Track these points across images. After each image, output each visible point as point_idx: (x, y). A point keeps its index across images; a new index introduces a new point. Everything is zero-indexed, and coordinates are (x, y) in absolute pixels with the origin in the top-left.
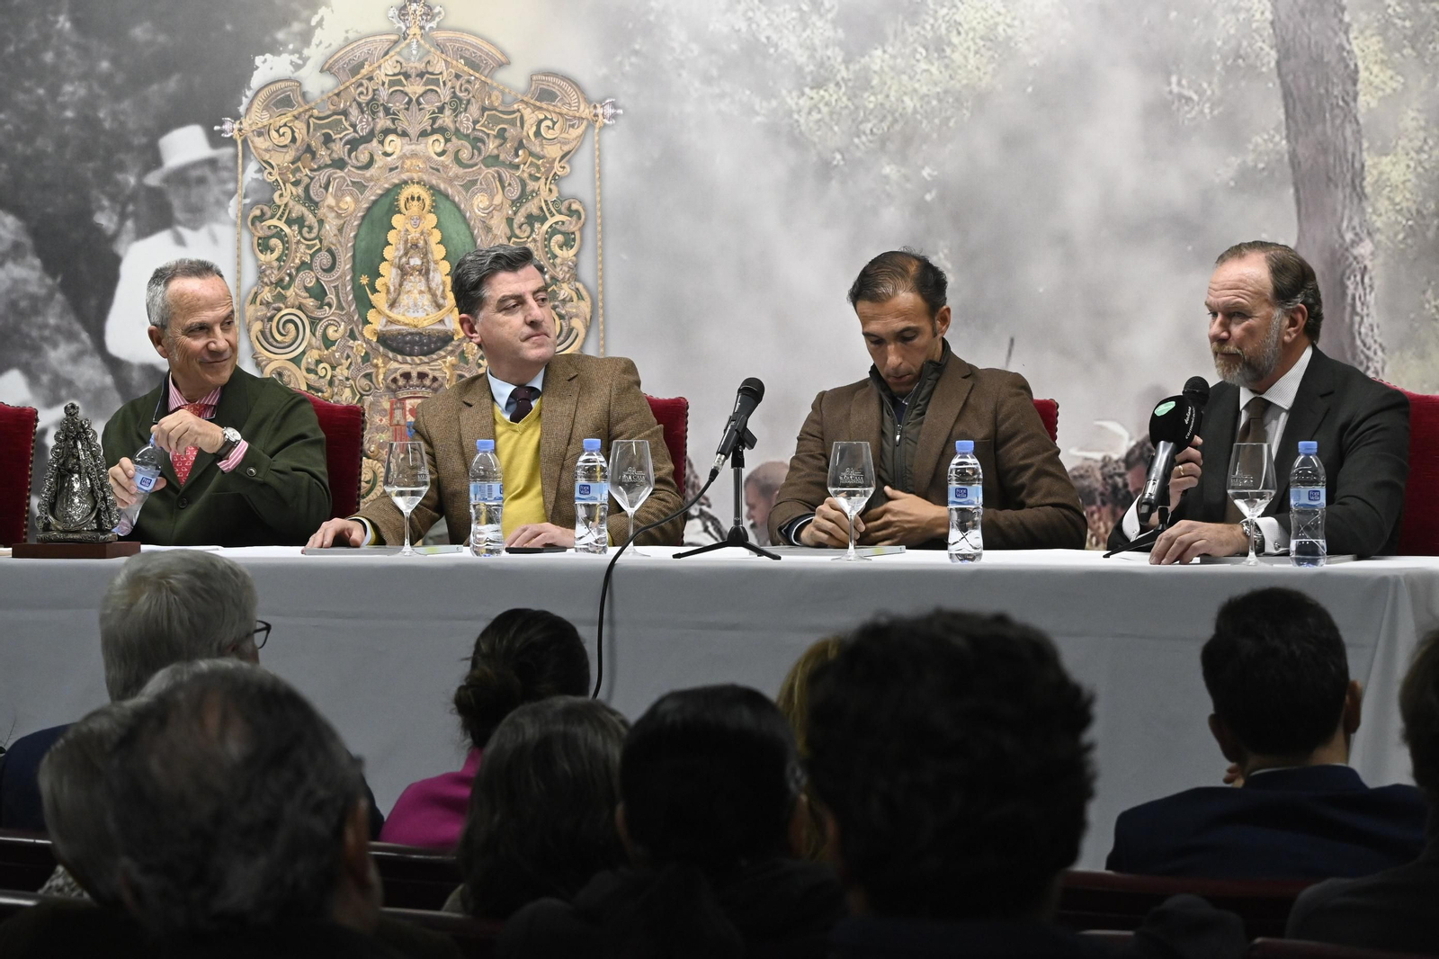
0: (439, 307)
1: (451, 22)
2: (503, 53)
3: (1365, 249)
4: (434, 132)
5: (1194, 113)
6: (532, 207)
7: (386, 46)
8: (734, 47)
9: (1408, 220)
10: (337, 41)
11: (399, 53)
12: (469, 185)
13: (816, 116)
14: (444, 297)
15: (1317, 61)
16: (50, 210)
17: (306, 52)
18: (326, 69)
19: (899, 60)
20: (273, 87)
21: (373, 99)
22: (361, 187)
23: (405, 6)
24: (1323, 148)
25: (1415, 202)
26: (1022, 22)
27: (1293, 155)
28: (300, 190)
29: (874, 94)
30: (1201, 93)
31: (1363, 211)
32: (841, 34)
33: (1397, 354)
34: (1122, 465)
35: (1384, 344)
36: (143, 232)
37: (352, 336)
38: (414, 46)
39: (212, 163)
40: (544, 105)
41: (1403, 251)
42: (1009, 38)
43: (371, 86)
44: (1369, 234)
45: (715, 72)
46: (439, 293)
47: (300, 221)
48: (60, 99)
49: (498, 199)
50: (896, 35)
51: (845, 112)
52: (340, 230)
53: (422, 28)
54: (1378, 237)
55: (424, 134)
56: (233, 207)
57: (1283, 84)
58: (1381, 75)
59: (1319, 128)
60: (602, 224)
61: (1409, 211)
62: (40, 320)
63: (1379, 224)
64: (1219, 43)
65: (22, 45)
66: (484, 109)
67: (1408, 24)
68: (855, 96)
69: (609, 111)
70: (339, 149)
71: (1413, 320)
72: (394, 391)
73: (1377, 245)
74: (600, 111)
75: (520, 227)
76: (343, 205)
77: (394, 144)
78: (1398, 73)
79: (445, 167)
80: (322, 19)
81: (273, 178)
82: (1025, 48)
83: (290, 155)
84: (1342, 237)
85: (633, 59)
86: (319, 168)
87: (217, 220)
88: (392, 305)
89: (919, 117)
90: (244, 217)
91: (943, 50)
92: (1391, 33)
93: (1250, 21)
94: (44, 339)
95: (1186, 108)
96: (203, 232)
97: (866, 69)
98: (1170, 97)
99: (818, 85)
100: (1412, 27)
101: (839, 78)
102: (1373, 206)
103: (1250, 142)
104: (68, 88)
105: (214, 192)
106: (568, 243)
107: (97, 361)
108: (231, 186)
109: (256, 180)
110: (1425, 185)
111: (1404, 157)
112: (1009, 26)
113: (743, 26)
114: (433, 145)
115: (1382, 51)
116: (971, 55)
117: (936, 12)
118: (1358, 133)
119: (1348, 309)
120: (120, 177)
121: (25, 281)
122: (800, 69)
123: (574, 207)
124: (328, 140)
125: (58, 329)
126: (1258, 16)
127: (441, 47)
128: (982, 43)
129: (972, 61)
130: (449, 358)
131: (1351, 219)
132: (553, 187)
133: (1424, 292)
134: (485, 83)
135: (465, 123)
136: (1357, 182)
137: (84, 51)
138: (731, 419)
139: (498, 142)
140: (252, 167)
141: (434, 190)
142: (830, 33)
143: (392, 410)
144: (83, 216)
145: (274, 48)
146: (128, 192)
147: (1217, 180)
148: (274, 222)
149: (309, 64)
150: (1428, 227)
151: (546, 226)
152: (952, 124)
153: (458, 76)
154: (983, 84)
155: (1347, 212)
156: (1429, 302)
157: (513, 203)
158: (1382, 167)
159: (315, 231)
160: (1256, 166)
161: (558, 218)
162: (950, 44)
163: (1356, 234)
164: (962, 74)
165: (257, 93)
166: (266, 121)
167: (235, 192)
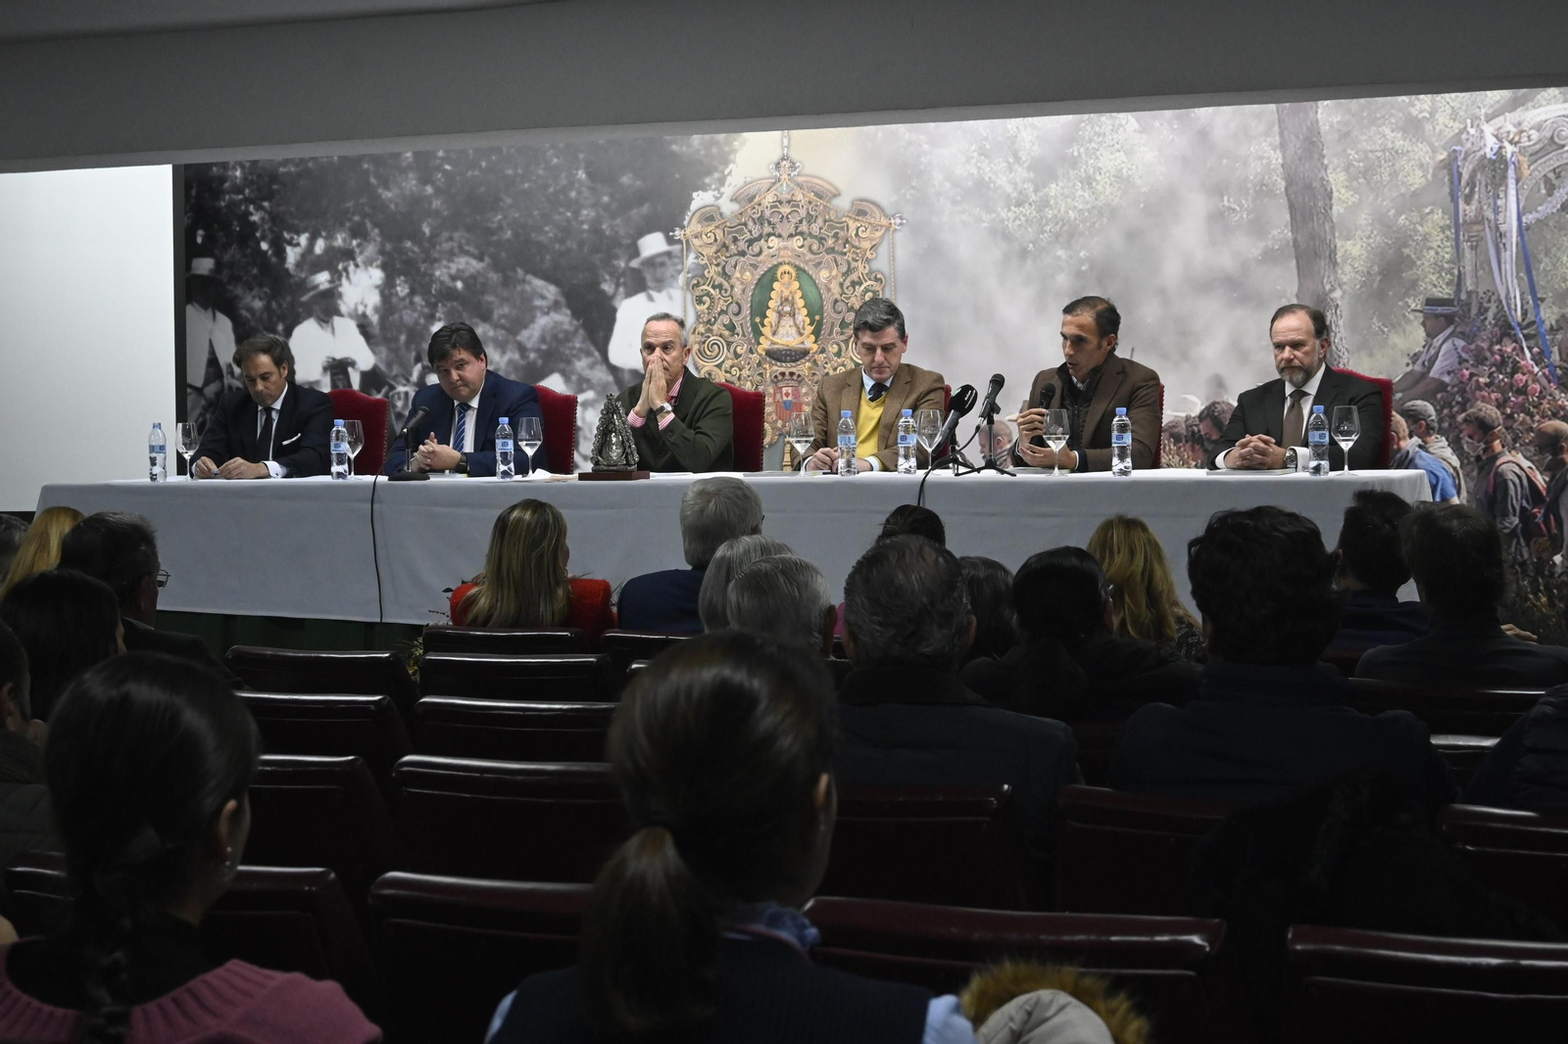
0: (801, 334)
1: (806, 171)
2: (836, 189)
3: (1337, 294)
4: (796, 234)
5: (1237, 218)
6: (854, 277)
7: (768, 186)
8: (970, 183)
9: (1362, 277)
10: (740, 183)
11: (776, 190)
12: (818, 265)
13: (1018, 222)
14: (804, 329)
15: (1309, 187)
16: (575, 282)
17: (722, 190)
18: (734, 199)
19: (1066, 190)
20: (703, 210)
21: (761, 216)
22: (755, 266)
23: (779, 163)
24: (1312, 237)
25: (1366, 267)
26: (1137, 167)
27: (1295, 241)
28: (720, 269)
29: (1052, 209)
30: (1241, 206)
31: (1336, 272)
32: (1032, 175)
33: (1356, 354)
34: (1197, 419)
35: (1349, 348)
36: (629, 294)
37: (751, 352)
38: (785, 185)
39: (668, 254)
40: (860, 218)
41: (1359, 295)
42: (1129, 176)
43: (760, 209)
44: (1340, 286)
45: (959, 198)
46: (801, 326)
47: (720, 287)
48: (580, 219)
49: (834, 273)
50: (1064, 175)
51: (1035, 220)
52: (743, 291)
53: (789, 175)
54: (1345, 287)
55: (791, 236)
56: (681, 279)
57: (1289, 200)
58: (1346, 195)
59: (1310, 225)
60: (895, 286)
61: (1363, 272)
62: (571, 344)
63: (1345, 280)
64: (1252, 178)
65: (558, 188)
66: (825, 221)
67: (1361, 164)
68: (1040, 210)
69: (898, 221)
70: (742, 245)
71: (1365, 334)
72: (776, 383)
73: (1344, 292)
74: (893, 221)
75: (847, 288)
76: (744, 277)
77: (774, 242)
78: (1356, 193)
79: (804, 254)
80: (731, 171)
81: (704, 262)
82: (1139, 182)
83: (714, 248)
84: (1324, 287)
85: (912, 192)
86: (731, 256)
87: (672, 287)
88: (774, 334)
89: (1077, 222)
90: (688, 284)
91: (1091, 184)
92: (1352, 169)
93: (1269, 164)
94: (574, 356)
95: (1233, 215)
96: (664, 294)
97: (1047, 195)
98: (1223, 209)
99: (1019, 204)
100: (1364, 167)
101: (1031, 200)
102: (1341, 269)
103: (1270, 233)
104: (585, 212)
105: (670, 271)
107: (604, 368)
108: (680, 267)
109: (694, 263)
110: (1372, 257)
111: (1360, 241)
112: (1130, 169)
113: (974, 171)
114: (797, 242)
115: (1346, 180)
116: (1107, 187)
117: (1087, 162)
118: (1333, 228)
120: (616, 263)
121: (562, 323)
122: (1008, 196)
123: (879, 276)
124: (735, 240)
125: (581, 350)
126: (1274, 161)
127: (800, 186)
128: (1113, 179)
129: (1108, 190)
130: (807, 364)
131: (1329, 277)
132: (866, 265)
133: (1372, 319)
134: (825, 206)
135: (815, 229)
136: (1332, 255)
137: (593, 190)
138: (986, 398)
139: (833, 240)
140: (692, 256)
141: (798, 268)
142: (1025, 175)
143: (775, 394)
144: (594, 285)
145: (704, 188)
146: (620, 271)
147: (1251, 256)
148: (705, 287)
149: (724, 196)
150: (1373, 281)
151: (862, 288)
152: (1097, 225)
153: (810, 203)
154: (1114, 203)
155: (1327, 273)
156: (1375, 324)
157: (843, 274)
158: (1347, 247)
159: (729, 292)
160: (1273, 248)
161: (869, 283)
162: (1095, 180)
163: (1332, 286)
164: (1102, 197)
165: (694, 214)
166: (699, 230)
167: (682, 270)
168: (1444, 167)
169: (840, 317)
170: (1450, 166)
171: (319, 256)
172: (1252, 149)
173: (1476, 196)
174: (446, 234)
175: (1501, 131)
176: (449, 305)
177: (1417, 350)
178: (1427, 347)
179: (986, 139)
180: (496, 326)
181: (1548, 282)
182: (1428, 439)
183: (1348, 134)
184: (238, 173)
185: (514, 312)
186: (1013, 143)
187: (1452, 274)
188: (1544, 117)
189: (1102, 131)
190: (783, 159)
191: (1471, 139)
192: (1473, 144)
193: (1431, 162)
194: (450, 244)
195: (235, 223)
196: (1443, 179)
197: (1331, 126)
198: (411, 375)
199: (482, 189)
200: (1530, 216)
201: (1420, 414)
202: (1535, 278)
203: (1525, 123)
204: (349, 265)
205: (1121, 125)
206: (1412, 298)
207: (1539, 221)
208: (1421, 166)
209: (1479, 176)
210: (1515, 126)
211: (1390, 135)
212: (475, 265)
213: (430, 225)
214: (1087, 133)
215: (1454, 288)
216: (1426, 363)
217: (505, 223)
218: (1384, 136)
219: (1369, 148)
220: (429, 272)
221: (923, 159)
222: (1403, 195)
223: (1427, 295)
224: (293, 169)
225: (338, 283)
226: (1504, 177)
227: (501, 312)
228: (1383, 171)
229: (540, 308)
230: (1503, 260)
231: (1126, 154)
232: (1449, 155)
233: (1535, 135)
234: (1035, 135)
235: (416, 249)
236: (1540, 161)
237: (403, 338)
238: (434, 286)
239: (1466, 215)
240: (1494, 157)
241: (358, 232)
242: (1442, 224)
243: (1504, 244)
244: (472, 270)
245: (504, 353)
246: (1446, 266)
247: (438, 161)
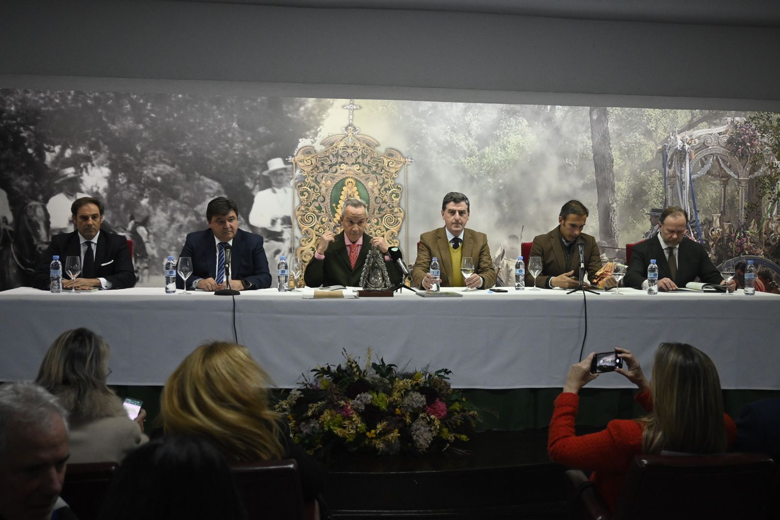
1: (362, 132)
2: (377, 142)
3: (614, 205)
4: (356, 163)
5: (571, 169)
6: (386, 186)
7: (341, 138)
8: (446, 144)
9: (625, 198)
10: (326, 136)
11: (345, 141)
12: (367, 179)
13: (470, 164)
15: (603, 157)
16: (230, 181)
17: (316, 138)
18: (322, 144)
19: (493, 151)
20: (305, 148)
21: (337, 153)
22: (333, 178)
23: (347, 127)
24: (605, 179)
25: (627, 194)
26: (527, 142)
27: (597, 181)
28: (314, 178)
29: (486, 159)
30: (574, 163)
31: (614, 195)
32: (477, 142)
33: (622, 232)
35: (619, 229)
36: (262, 189)
37: (330, 221)
38: (350, 139)
39: (285, 169)
40: (390, 158)
41: (624, 206)
42: (524, 146)
43: (336, 149)
44: (616, 201)
45: (441, 151)
47: (314, 187)
48: (234, 148)
49: (376, 184)
50: (492, 144)
51: (478, 164)
52: (327, 190)
53: (353, 134)
54: (618, 202)
55: (353, 164)
56: (292, 182)
57: (595, 162)
58: (619, 161)
59: (604, 174)
60: (407, 192)
61: (626, 196)
63: (618, 199)
64: (579, 151)
65: (221, 131)
66: (372, 158)
67: (626, 148)
68: (481, 159)
69: (410, 160)
70: (326, 167)
71: (626, 223)
73: (617, 204)
74: (407, 160)
75: (383, 192)
76: (327, 183)
77: (344, 166)
78: (624, 161)
79: (360, 174)
80: (321, 129)
81: (305, 175)
82: (527, 149)
83: (311, 168)
84: (609, 202)
85: (417, 146)
86: (320, 172)
87: (286, 186)
89: (498, 166)
90: (296, 185)
91: (505, 149)
92: (622, 151)
93: (586, 145)
95: (570, 167)
96: (282, 189)
97: (484, 152)
98: (565, 164)
99: (470, 156)
101: (476, 154)
102: (617, 194)
103: (586, 177)
104: (237, 145)
105: (285, 178)
106: (397, 196)
107: (247, 226)
109: (300, 175)
110: (630, 189)
111: (625, 182)
112: (523, 143)
113: (449, 139)
114: (356, 167)
115: (620, 155)
116: (513, 150)
117: (503, 138)
118: (613, 176)
119: (610, 220)
120: (254, 172)
122: (465, 151)
123: (399, 186)
126: (589, 144)
127: (359, 140)
128: (516, 147)
129: (513, 152)
131: (611, 197)
132: (393, 181)
133: (629, 216)
134: (372, 150)
135: (366, 161)
136: (613, 188)
137: (242, 133)
139: (376, 167)
140: (298, 171)
141: (356, 180)
142: (474, 142)
144: (242, 183)
145: (306, 137)
147: (577, 186)
148: (305, 187)
149: (317, 142)
150: (630, 200)
151: (390, 192)
152: (507, 168)
153: (364, 148)
154: (516, 158)
155: (610, 195)
156: (630, 219)
157: (381, 185)
158: (619, 184)
159: (319, 190)
160: (587, 183)
161: (394, 189)
162: (507, 147)
163: (613, 201)
164: (510, 155)
165: (300, 150)
166: (303, 158)
167: (293, 178)
168: (660, 152)
169: (379, 205)
170: (663, 152)
171: (67, 159)
172: (579, 138)
173: (673, 166)
174: (151, 151)
175: (684, 138)
176: (152, 189)
177: (647, 231)
178: (652, 230)
179: (455, 124)
180: (182, 202)
181: (701, 204)
183: (620, 135)
184: (13, 108)
185: (193, 195)
186: (468, 127)
187: (663, 199)
188: (701, 134)
189: (511, 125)
190: (349, 126)
191: (672, 141)
192: (672, 143)
193: (655, 150)
194: (154, 156)
195: (10, 137)
196: (660, 157)
197: (614, 131)
198: (127, 226)
199: (175, 129)
200: (695, 176)
202: (696, 202)
203: (694, 136)
204: (88, 165)
205: (520, 122)
206: (646, 208)
207: (698, 178)
208: (651, 151)
209: (675, 157)
210: (689, 137)
211: (639, 137)
212: (169, 169)
213: (141, 146)
214: (503, 125)
215: (663, 205)
217: (188, 148)
218: (636, 137)
219: (629, 141)
220: (140, 171)
221: (423, 131)
222: (643, 163)
224: (51, 109)
225: (80, 174)
226: (685, 158)
227: (185, 195)
228: (635, 152)
229: (209, 194)
230: (683, 194)
231: (522, 136)
232: (663, 147)
233: (697, 141)
234: (479, 124)
235: (132, 158)
236: (699, 152)
237: (122, 206)
238: (143, 179)
239: (669, 174)
240: (681, 149)
241: (94, 146)
242: (659, 177)
243: (684, 187)
244: (167, 172)
245: (186, 216)
246: (660, 195)
247: (147, 112)
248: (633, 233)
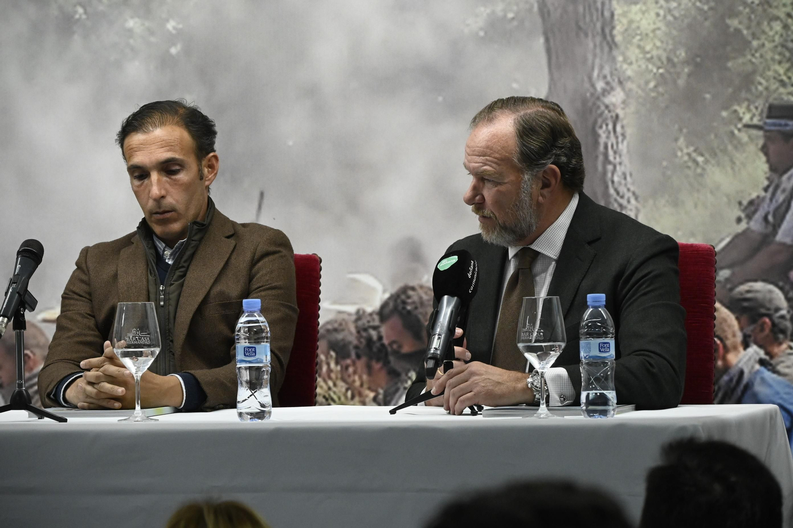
3: (616, 98)
9: (659, 68)
25: (665, 50)
27: (543, 5)
31: (614, 59)
33: (651, 202)
34: (376, 317)
35: (638, 192)
41: (654, 98)
44: (620, 83)
54: (629, 85)
61: (659, 59)
63: (629, 73)
71: (666, 168)
73: (628, 93)
84: (593, 86)
102: (623, 54)
110: (675, 32)
111: (654, 5)
119: (601, 158)
131: (601, 68)
133: (676, 140)
136: (607, 31)
138: (12, 282)
147: (466, 30)
150: (678, 75)
155: (597, 61)
156: (682, 150)
158: (631, 16)
160: (505, 16)
163: (608, 83)
177: (754, 195)
178: (771, 190)
182: (776, 350)
201: (762, 306)
206: (745, 104)
216: (770, 218)
223: (771, 100)
248: (696, 206)
